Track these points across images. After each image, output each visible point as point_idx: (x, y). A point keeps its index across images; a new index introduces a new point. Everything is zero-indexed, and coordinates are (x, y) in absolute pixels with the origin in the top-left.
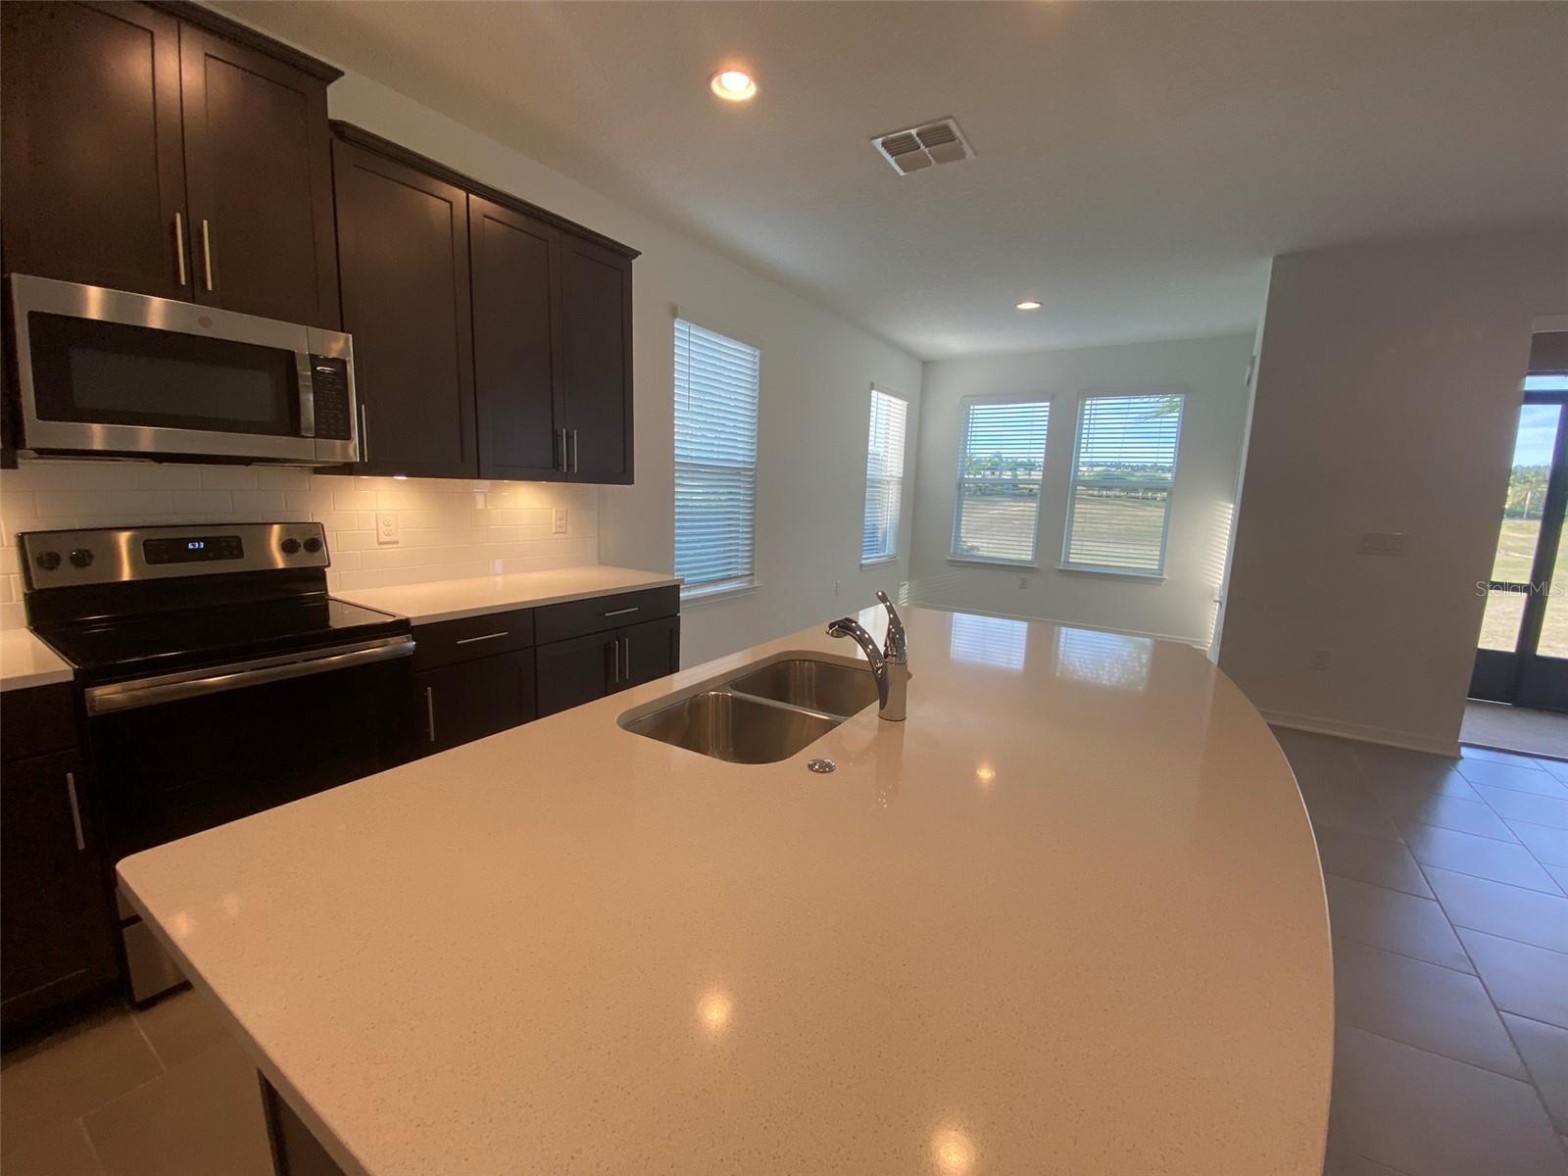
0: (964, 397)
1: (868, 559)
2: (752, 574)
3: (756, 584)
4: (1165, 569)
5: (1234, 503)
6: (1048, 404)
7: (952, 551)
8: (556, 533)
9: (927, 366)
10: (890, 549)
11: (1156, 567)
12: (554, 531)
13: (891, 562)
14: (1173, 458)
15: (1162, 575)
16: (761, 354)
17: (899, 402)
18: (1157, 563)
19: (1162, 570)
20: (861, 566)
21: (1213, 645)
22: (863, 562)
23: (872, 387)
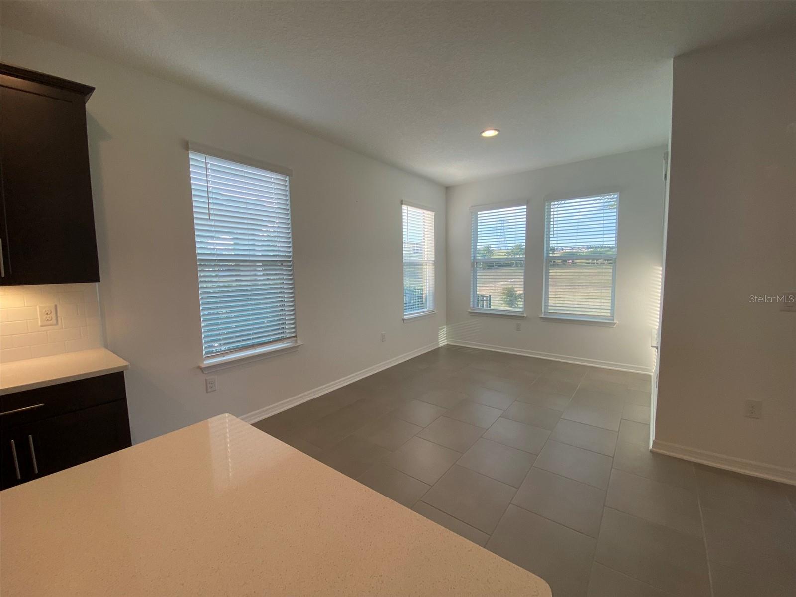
0: (472, 207)
1: (409, 315)
2: (295, 337)
3: (299, 343)
4: (615, 317)
5: (662, 266)
6: (525, 207)
7: (471, 306)
8: (41, 326)
9: (448, 190)
10: (429, 306)
11: (609, 315)
12: (40, 324)
13: (430, 316)
14: (615, 237)
15: (613, 320)
16: (290, 179)
17: (430, 213)
18: (610, 311)
19: (613, 317)
20: (404, 320)
21: (656, 370)
22: (405, 317)
23: (402, 203)
